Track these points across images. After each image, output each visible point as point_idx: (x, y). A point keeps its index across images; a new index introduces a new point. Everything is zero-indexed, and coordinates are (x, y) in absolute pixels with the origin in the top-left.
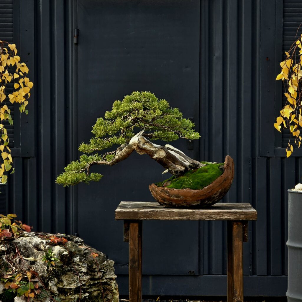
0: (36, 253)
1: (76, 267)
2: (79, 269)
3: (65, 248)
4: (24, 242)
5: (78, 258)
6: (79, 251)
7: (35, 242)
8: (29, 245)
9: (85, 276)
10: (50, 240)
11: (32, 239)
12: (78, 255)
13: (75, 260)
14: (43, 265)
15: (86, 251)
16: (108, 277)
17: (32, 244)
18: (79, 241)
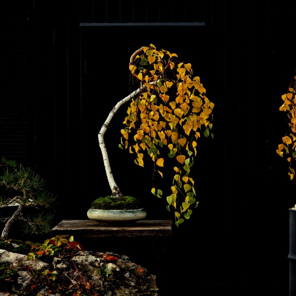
0: (92, 270)
1: (126, 281)
2: (129, 283)
3: (117, 265)
4: (81, 260)
5: (128, 274)
6: (127, 268)
7: (90, 260)
8: (85, 263)
9: (133, 289)
10: (103, 259)
11: (88, 257)
12: (127, 271)
13: (126, 275)
14: (99, 280)
15: (133, 268)
16: (152, 289)
17: (88, 262)
18: (126, 258)
